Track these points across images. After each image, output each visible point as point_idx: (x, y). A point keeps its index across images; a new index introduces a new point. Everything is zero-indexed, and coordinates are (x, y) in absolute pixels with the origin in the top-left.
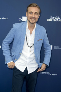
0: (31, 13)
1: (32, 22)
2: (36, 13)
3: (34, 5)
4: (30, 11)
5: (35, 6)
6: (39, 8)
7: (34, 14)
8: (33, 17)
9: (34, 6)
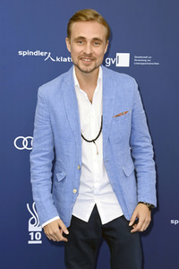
0: (82, 40)
1: (85, 70)
2: (96, 41)
3: (89, 17)
4: (77, 36)
5: (91, 20)
6: (104, 23)
7: (89, 44)
8: (88, 52)
9: (87, 20)
